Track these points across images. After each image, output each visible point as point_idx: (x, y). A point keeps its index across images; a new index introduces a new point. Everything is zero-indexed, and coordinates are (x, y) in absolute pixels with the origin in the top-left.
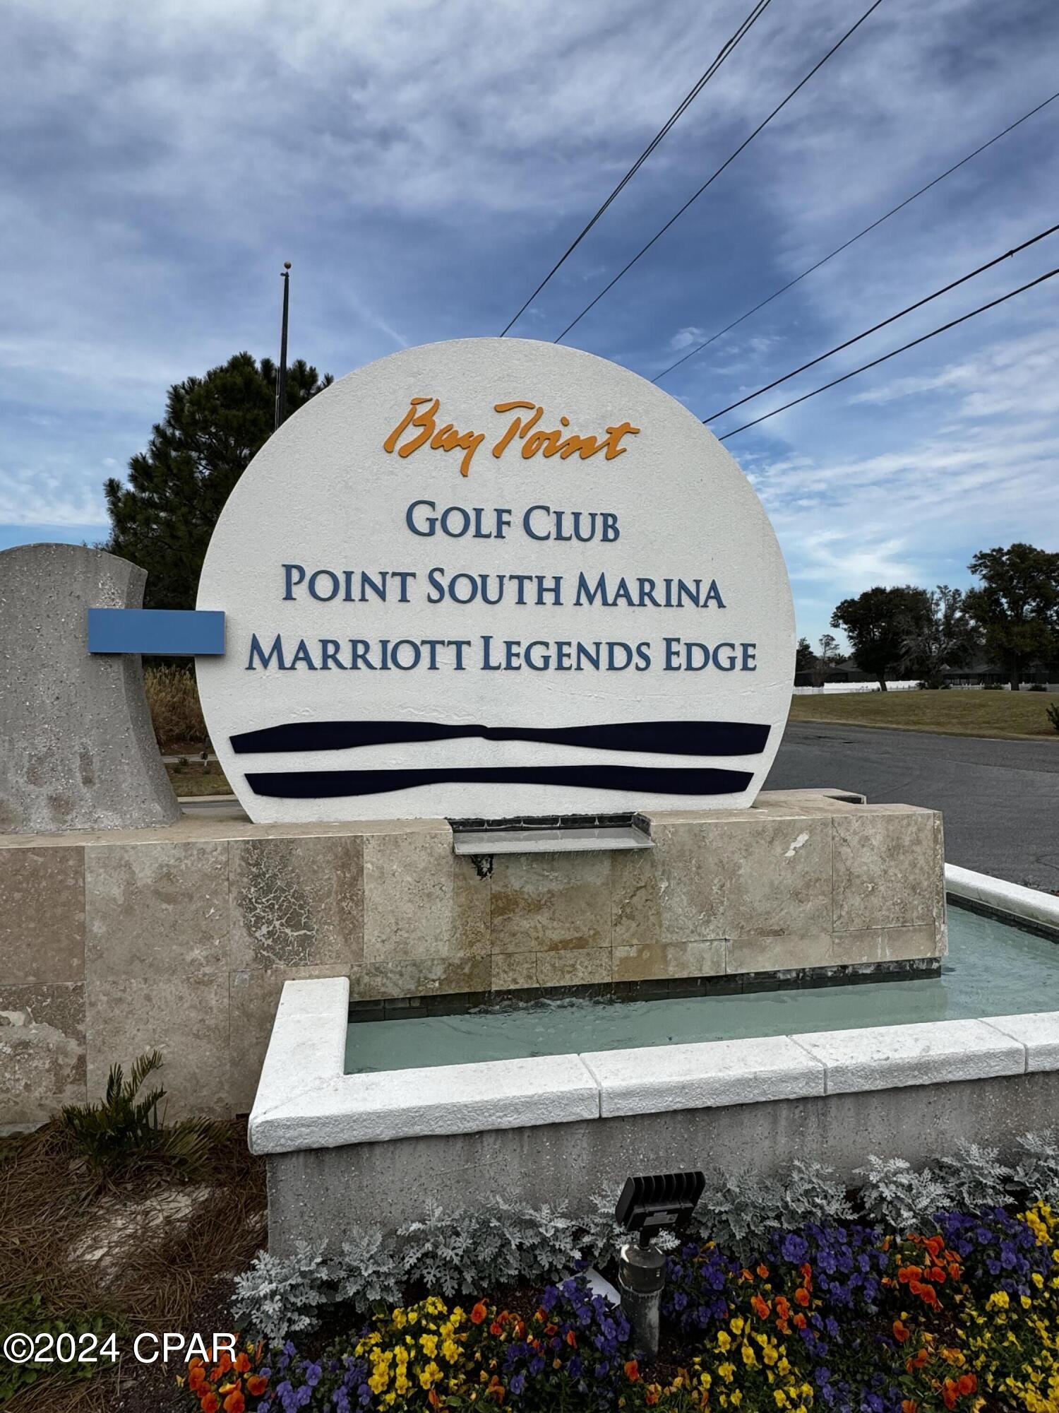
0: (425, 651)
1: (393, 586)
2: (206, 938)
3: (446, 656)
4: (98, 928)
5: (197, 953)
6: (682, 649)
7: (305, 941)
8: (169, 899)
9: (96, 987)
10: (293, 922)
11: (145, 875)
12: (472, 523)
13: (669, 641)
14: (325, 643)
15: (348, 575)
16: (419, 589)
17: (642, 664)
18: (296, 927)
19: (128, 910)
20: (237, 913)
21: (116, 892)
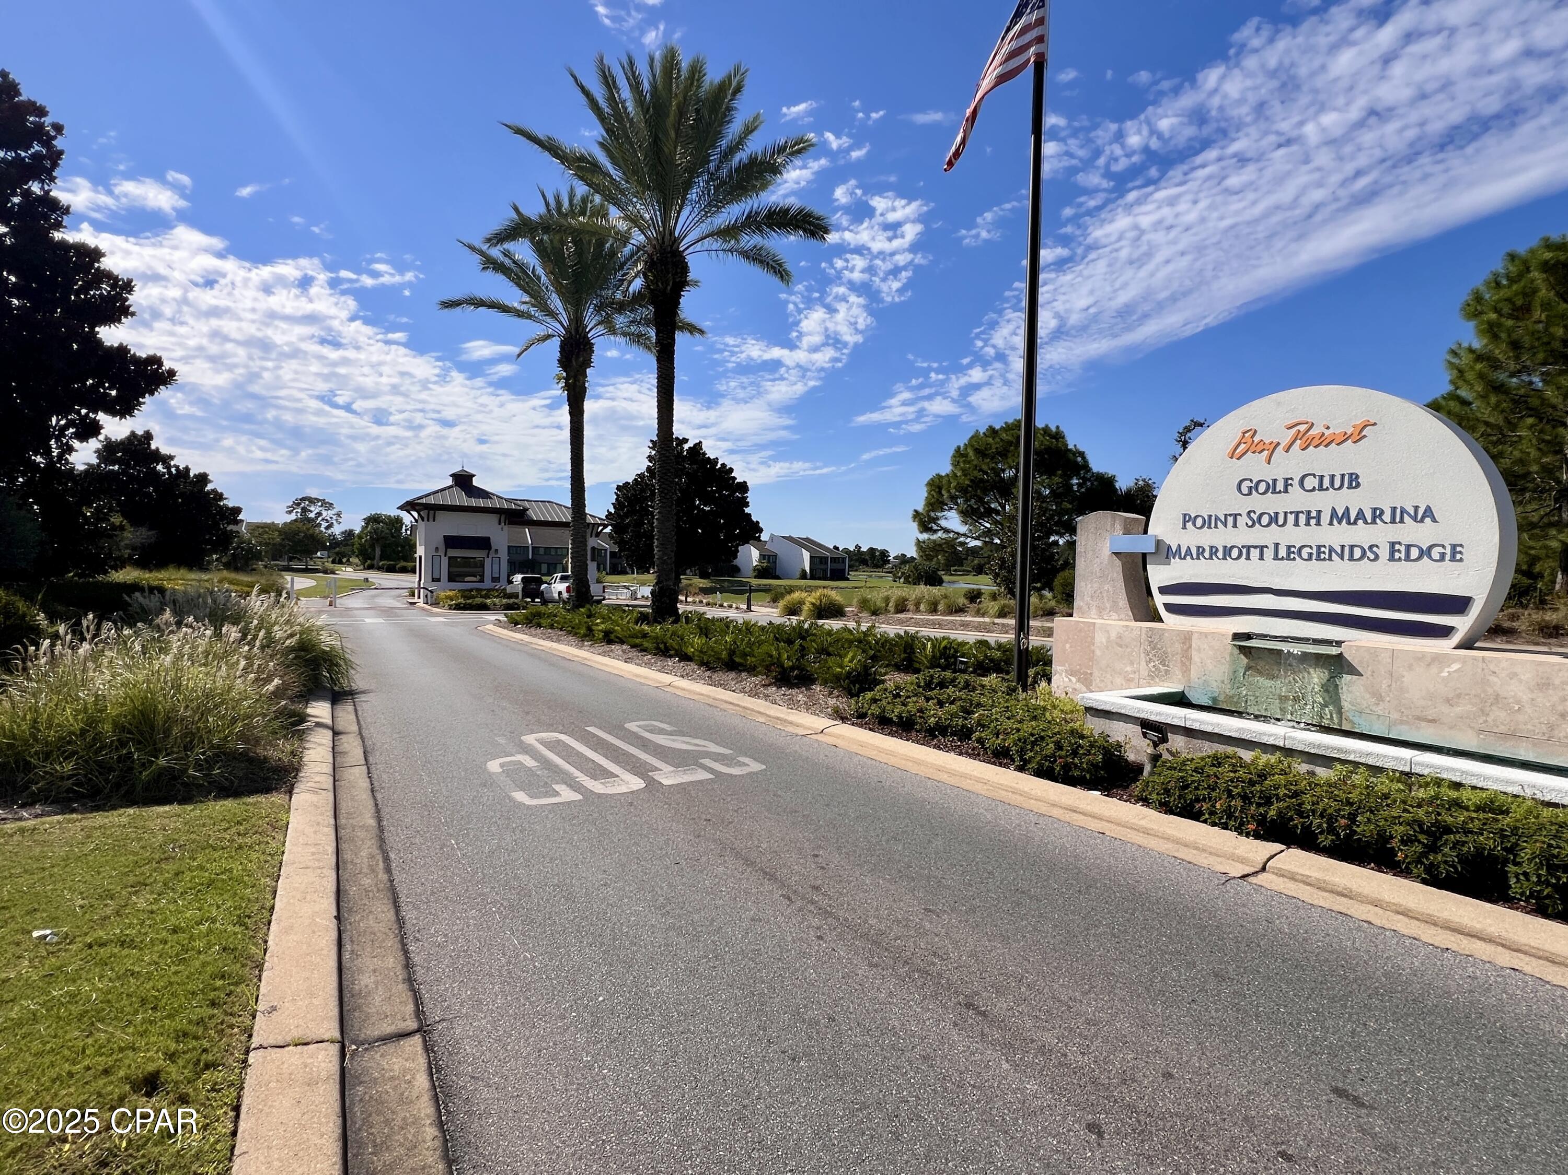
0: (1244, 551)
1: (1230, 520)
2: (1132, 663)
3: (1255, 553)
4: (1098, 653)
5: (1129, 669)
6: (1403, 549)
7: (1166, 671)
8: (1121, 646)
9: (1096, 673)
10: (1163, 663)
11: (1113, 635)
12: (1272, 488)
13: (1393, 544)
14: (1198, 548)
15: (1210, 516)
16: (1243, 520)
17: (1372, 557)
18: (1164, 665)
19: (1107, 648)
20: (1143, 655)
21: (1104, 640)
